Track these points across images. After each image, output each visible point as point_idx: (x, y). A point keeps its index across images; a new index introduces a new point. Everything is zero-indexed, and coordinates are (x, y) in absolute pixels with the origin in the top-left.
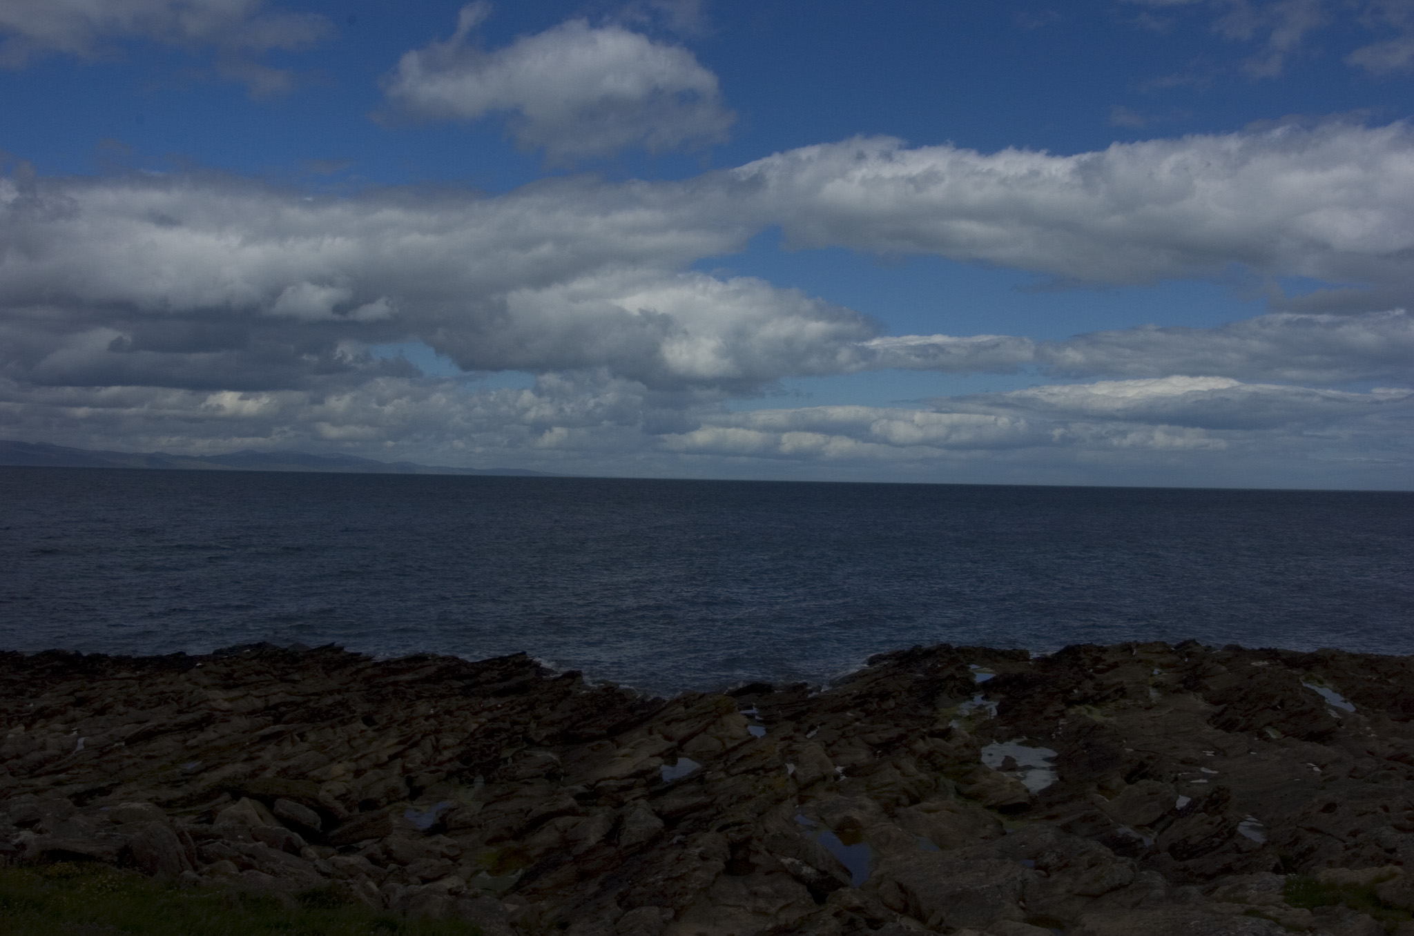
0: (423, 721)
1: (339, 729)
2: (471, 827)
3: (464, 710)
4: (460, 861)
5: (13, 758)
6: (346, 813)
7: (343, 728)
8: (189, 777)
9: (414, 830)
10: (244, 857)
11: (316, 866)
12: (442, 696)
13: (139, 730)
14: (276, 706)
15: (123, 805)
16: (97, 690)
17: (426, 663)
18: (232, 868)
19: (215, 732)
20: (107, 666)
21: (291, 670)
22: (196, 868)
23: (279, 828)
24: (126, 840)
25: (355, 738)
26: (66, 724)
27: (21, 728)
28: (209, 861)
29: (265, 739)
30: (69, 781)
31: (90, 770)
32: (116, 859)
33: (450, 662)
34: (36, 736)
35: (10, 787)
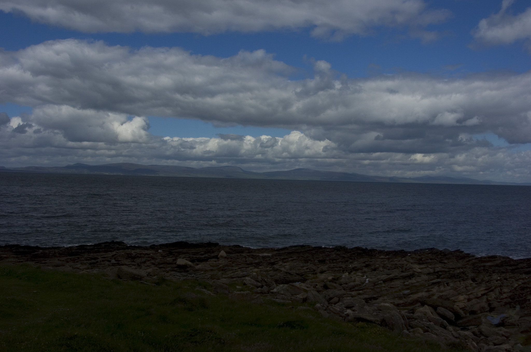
0: (495, 282)
1: (462, 282)
2: (515, 325)
3: (512, 278)
4: (510, 338)
5: (344, 284)
6: (464, 315)
7: (464, 282)
8: (406, 296)
9: (491, 324)
10: (425, 327)
11: (452, 334)
12: (503, 272)
13: (387, 277)
14: (438, 272)
15: (382, 304)
16: (373, 262)
17: (496, 259)
18: (421, 331)
19: (415, 280)
20: (376, 253)
21: (444, 259)
22: (408, 330)
23: (438, 318)
24: (383, 317)
25: (468, 286)
26: (362, 273)
27: (347, 274)
28: (412, 328)
29: (434, 284)
30: (363, 294)
31: (370, 290)
32: (380, 323)
33: (506, 259)
34: (352, 277)
35: (343, 294)
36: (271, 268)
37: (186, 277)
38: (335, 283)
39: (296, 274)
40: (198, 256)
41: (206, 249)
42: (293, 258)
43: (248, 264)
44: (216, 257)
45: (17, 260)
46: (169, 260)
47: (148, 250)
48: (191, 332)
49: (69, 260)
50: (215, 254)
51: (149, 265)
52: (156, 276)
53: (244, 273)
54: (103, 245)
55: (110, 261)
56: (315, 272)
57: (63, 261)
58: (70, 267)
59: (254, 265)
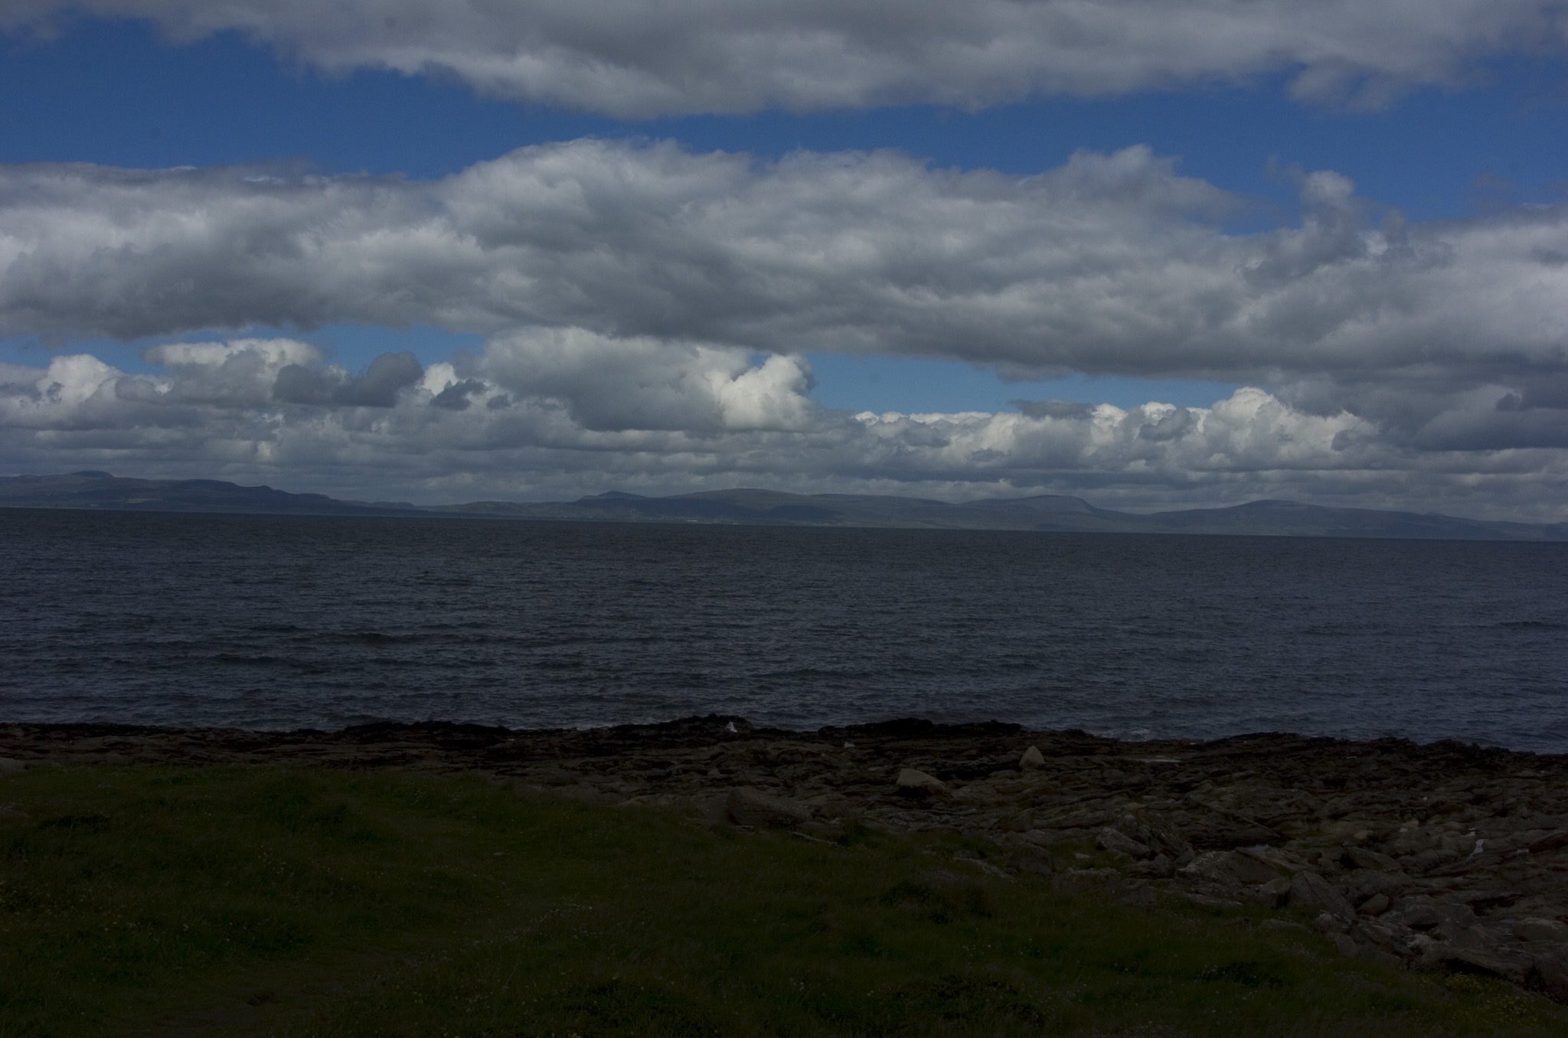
5: (1407, 854)
13: (1543, 837)
15: (1529, 920)
16: (1497, 788)
20: (1508, 762)
24: (1533, 960)
26: (1463, 822)
27: (1416, 822)
30: (1467, 886)
31: (1490, 876)
32: (1522, 980)
34: (1431, 832)
35: (1403, 885)
36: (1180, 802)
37: (926, 824)
38: (1378, 851)
39: (1255, 821)
40: (959, 763)
41: (982, 741)
42: (1246, 770)
43: (1109, 788)
44: (1015, 766)
45: (446, 764)
46: (873, 772)
47: (813, 743)
48: (943, 986)
49: (589, 768)
50: (1012, 756)
51: (816, 786)
52: (837, 819)
53: (1098, 814)
54: (686, 726)
55: (705, 773)
56: (1315, 815)
57: (574, 769)
58: (594, 786)
59: (1128, 790)
